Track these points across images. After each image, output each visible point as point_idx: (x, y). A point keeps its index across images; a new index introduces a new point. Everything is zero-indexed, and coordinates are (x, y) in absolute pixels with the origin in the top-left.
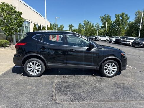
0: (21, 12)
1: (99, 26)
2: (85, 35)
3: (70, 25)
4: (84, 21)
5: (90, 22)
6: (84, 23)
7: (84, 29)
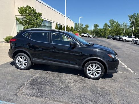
0: (41, 13)
1: (126, 25)
2: (110, 34)
3: (96, 24)
4: (110, 20)
5: (116, 22)
6: (110, 23)
7: (110, 28)
